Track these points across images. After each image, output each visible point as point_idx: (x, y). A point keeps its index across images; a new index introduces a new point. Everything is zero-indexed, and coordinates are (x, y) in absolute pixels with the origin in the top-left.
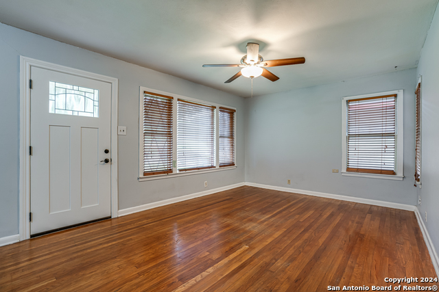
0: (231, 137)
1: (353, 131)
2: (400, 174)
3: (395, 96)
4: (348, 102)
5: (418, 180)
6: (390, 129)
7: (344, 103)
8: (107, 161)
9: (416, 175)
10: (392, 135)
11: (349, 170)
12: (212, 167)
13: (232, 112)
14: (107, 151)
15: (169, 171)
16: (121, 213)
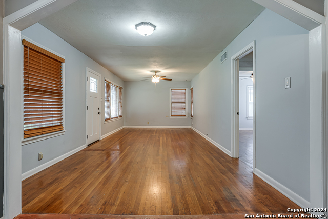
0: (121, 102)
1: (173, 101)
2: (187, 116)
3: (185, 89)
4: (171, 89)
6: (183, 101)
8: (99, 113)
10: (184, 103)
11: (172, 116)
12: (117, 117)
13: (121, 89)
14: (99, 109)
15: (109, 119)
16: (102, 138)
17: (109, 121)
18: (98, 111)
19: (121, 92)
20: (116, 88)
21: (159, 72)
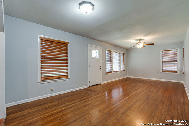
0: (124, 62)
1: (164, 60)
2: (179, 72)
3: (177, 50)
4: (162, 51)
5: (183, 73)
6: (175, 60)
7: (161, 52)
8: (100, 69)
9: (183, 72)
10: (176, 61)
11: (163, 71)
12: (120, 71)
13: (124, 54)
14: (100, 66)
15: (111, 72)
16: (103, 83)
17: (110, 73)
18: (100, 68)
19: (124, 56)
20: (119, 54)
21: (143, 39)
